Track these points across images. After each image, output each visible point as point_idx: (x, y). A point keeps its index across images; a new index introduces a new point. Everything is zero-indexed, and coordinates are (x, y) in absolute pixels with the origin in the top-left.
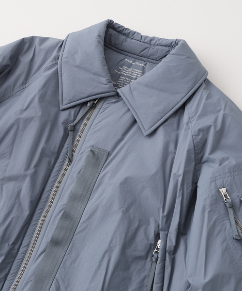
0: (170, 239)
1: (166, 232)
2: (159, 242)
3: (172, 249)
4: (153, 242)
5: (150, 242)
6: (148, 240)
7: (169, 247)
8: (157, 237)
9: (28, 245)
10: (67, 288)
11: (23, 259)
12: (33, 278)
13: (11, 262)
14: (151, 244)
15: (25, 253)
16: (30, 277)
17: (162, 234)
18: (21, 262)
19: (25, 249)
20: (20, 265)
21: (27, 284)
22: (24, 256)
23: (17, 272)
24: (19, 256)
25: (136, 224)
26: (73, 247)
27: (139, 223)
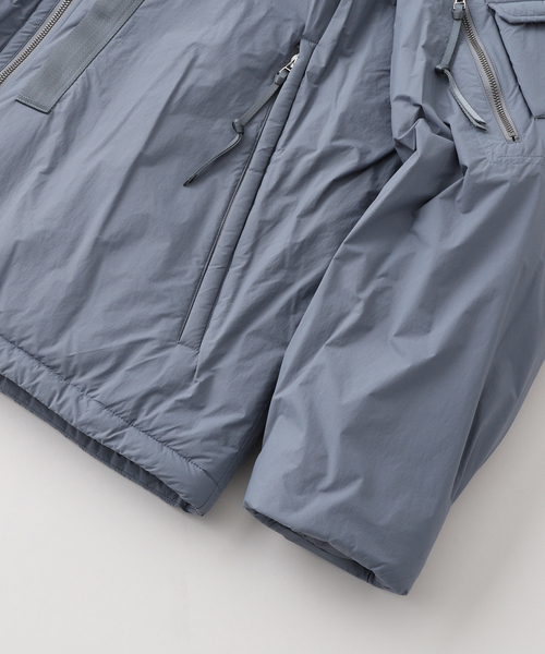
0: (318, 56)
1: (313, 44)
2: (295, 58)
3: (318, 72)
4: (285, 54)
5: (279, 51)
6: (278, 45)
7: (313, 67)
8: (294, 48)
9: (48, 13)
10: (103, 91)
11: (33, 33)
12: (43, 63)
13: (9, 34)
14: (280, 55)
15: (39, 25)
16: (40, 60)
17: (304, 45)
18: (29, 38)
19: (40, 18)
20: (25, 43)
21: (30, 70)
22: (36, 30)
23: (16, 53)
24: (28, 26)
25: (262, 13)
26: (131, 27)
27: (268, 12)
